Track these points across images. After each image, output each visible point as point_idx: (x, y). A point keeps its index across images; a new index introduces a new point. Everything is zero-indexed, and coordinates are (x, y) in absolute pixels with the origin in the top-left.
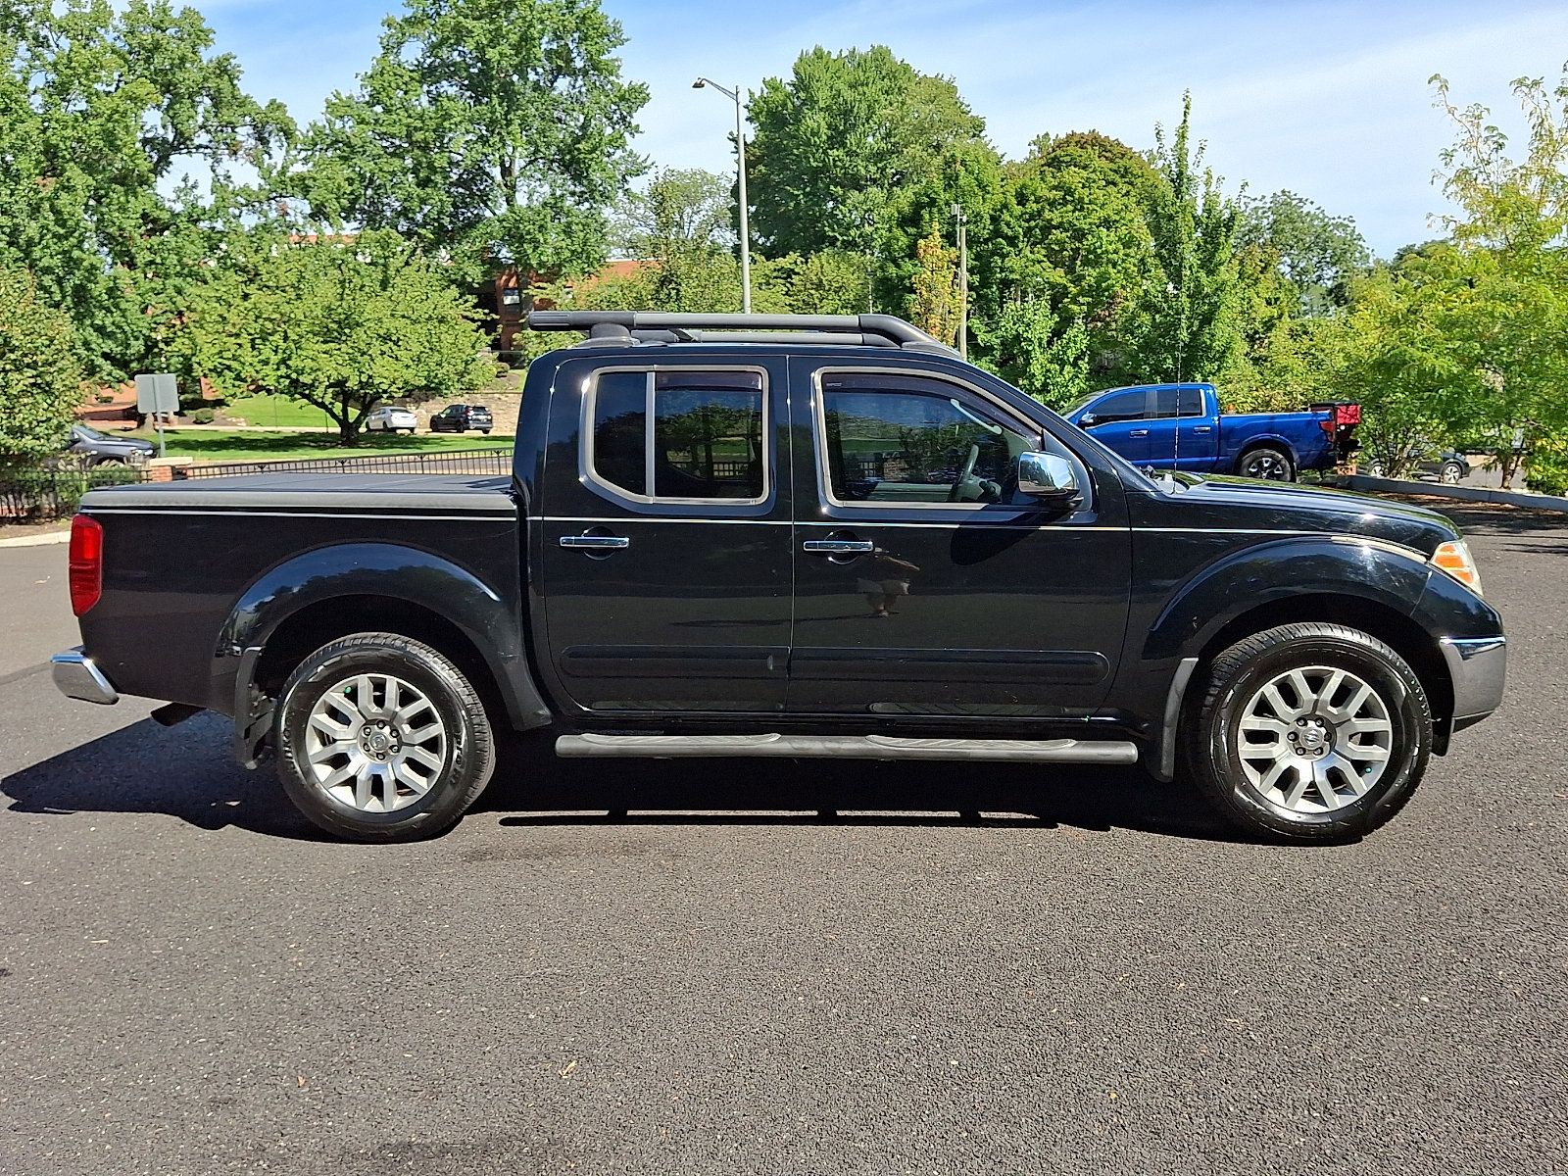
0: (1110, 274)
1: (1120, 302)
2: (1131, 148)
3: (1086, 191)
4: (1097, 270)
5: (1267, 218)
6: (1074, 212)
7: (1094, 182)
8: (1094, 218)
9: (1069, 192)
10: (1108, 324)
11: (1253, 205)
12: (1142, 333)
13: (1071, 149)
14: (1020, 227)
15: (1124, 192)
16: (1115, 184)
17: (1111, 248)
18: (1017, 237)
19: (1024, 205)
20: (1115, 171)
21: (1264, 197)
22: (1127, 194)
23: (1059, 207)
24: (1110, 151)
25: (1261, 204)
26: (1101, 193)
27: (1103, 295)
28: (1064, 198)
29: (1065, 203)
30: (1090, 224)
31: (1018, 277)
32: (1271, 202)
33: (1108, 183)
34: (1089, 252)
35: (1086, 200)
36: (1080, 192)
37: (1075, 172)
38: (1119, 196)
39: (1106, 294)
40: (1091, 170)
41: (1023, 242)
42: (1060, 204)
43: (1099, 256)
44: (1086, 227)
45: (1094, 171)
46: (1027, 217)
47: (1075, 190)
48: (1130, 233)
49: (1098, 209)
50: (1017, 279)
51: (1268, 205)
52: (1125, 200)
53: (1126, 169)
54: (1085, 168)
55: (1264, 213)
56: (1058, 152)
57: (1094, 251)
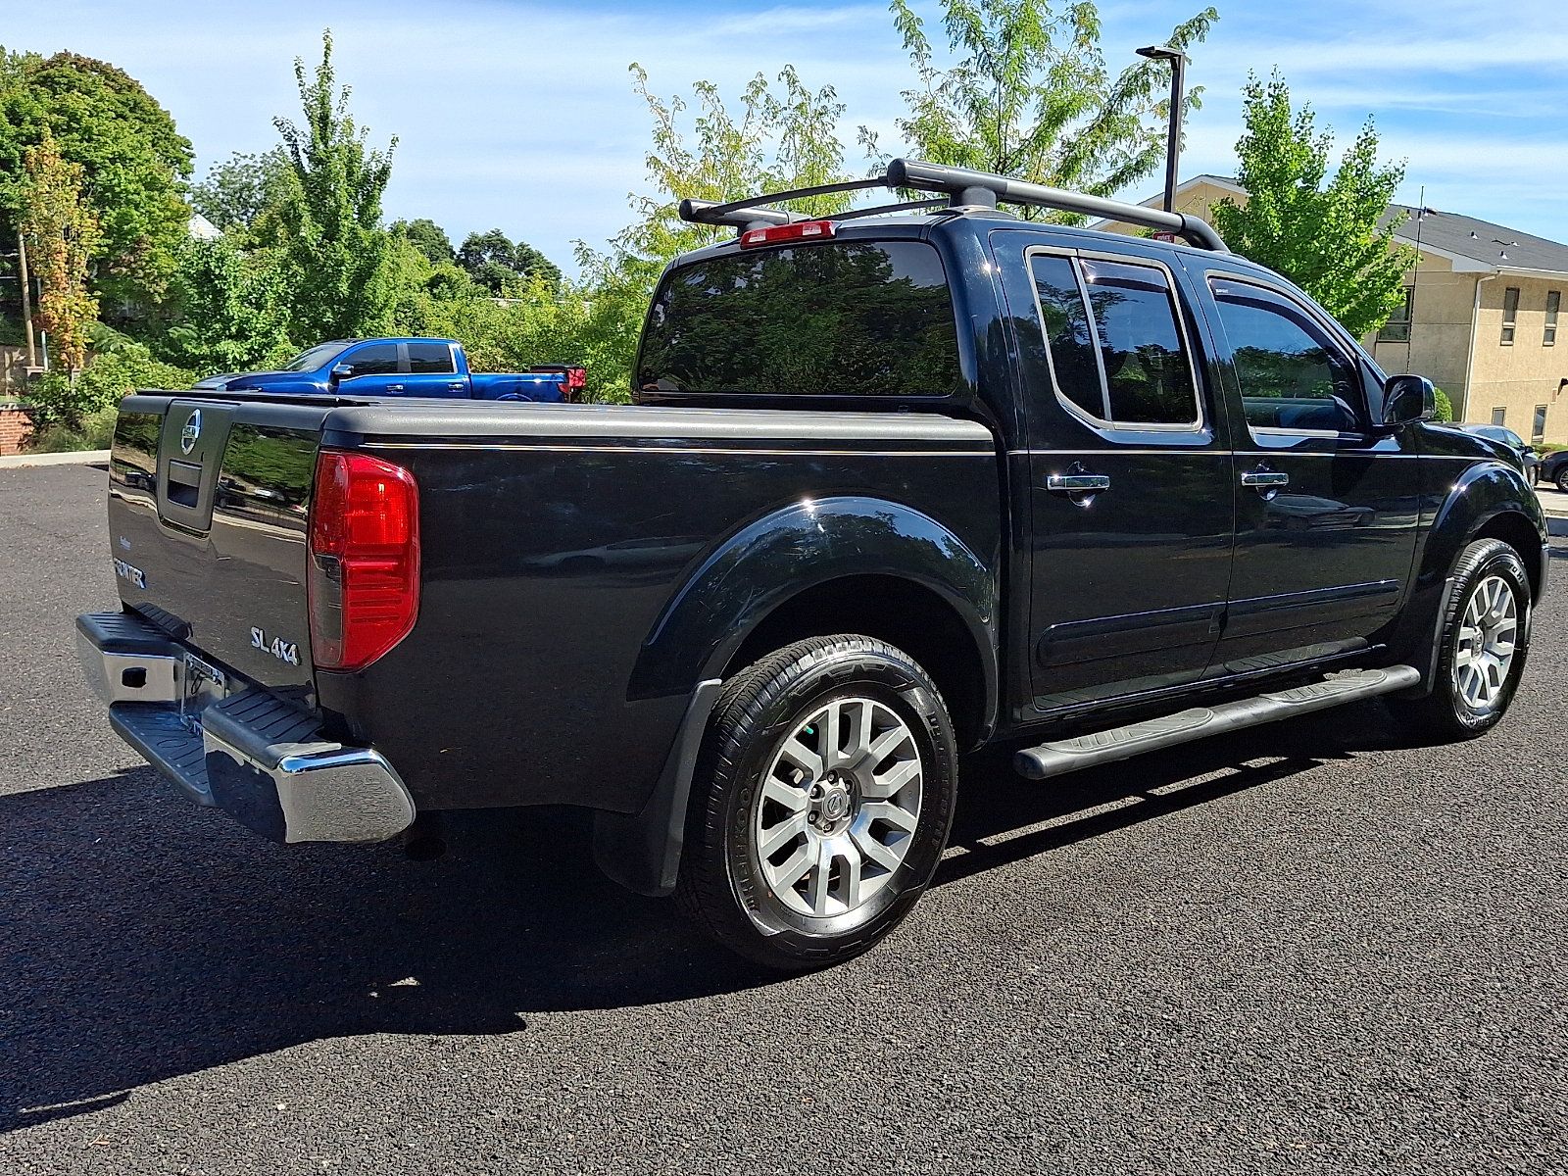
0: (132, 216)
1: (147, 249)
2: (138, 82)
3: (95, 121)
4: (117, 210)
5: (258, 177)
6: (81, 141)
7: (103, 111)
8: (107, 152)
9: (74, 117)
10: (133, 271)
11: (243, 162)
12: (297, 282)
13: (66, 71)
14: (15, 148)
15: (137, 128)
16: (125, 118)
17: (131, 187)
18: (13, 161)
19: (18, 125)
20: (122, 103)
21: (253, 156)
22: (140, 130)
23: (63, 134)
24: (113, 80)
25: (251, 163)
26: (112, 125)
27: (126, 239)
28: (69, 125)
29: (70, 130)
30: (102, 158)
31: (18, 207)
32: (262, 162)
33: (119, 116)
34: (106, 189)
35: (95, 131)
36: (86, 120)
37: (78, 97)
38: (133, 131)
39: (130, 237)
40: (97, 98)
41: (21, 167)
42: (63, 130)
43: (116, 195)
44: (99, 160)
45: (101, 100)
46: (24, 139)
47: (82, 117)
48: (151, 173)
49: (110, 142)
50: (15, 210)
51: (259, 165)
52: (139, 136)
53: (136, 104)
54: (89, 93)
55: (255, 171)
56: (52, 71)
57: (111, 188)
